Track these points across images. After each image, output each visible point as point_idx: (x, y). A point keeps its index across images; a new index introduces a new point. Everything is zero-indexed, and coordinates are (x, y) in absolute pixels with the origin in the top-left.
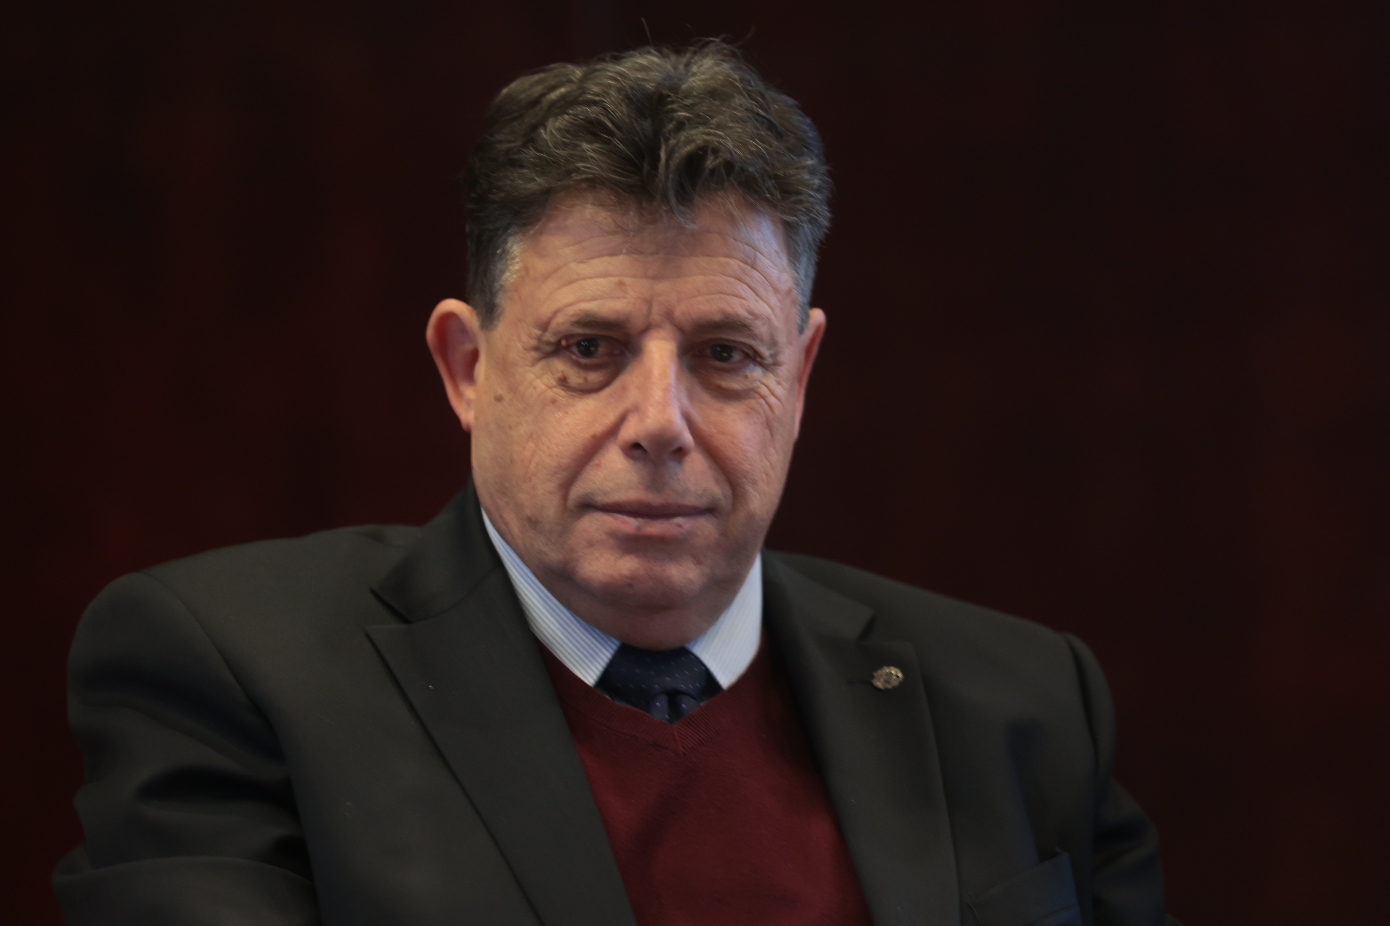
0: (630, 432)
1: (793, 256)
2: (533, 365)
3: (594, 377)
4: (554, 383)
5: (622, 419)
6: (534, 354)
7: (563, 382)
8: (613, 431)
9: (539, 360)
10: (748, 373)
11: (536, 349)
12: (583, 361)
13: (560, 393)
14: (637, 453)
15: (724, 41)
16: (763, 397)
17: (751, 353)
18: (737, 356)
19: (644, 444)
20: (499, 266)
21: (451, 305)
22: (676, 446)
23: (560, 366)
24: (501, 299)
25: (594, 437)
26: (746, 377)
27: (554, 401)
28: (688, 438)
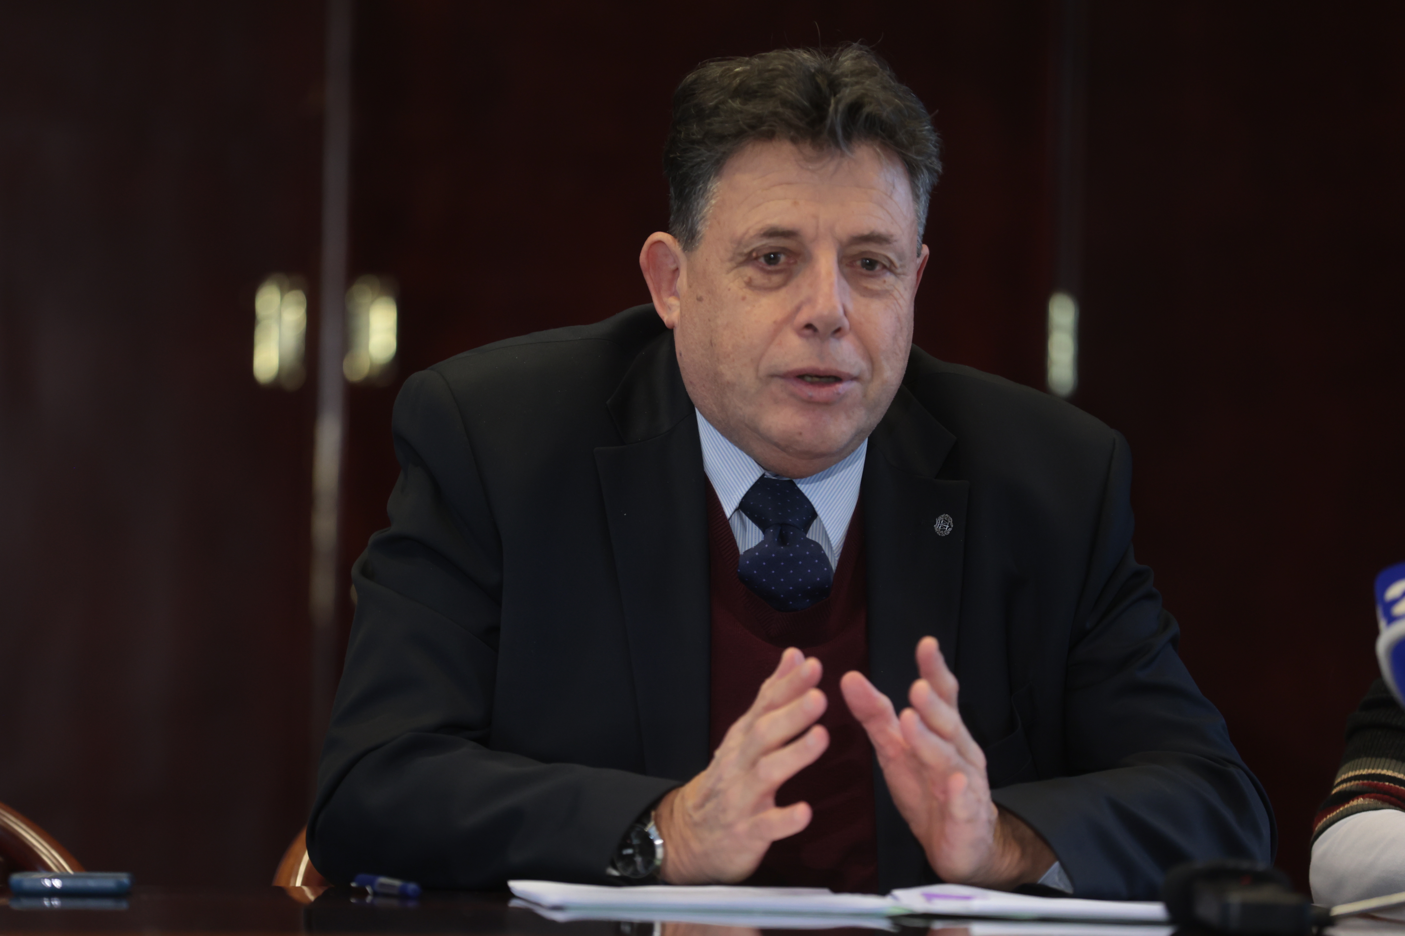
0: (803, 317)
1: (916, 197)
2: (728, 272)
3: (776, 279)
4: (743, 285)
5: (798, 309)
6: (729, 265)
7: (749, 284)
8: (788, 319)
9: (732, 269)
10: (886, 279)
11: (731, 260)
12: (769, 268)
13: (748, 293)
14: (808, 332)
15: (861, 43)
16: (896, 299)
17: (887, 264)
18: (878, 268)
19: (816, 324)
20: (702, 202)
21: (659, 236)
22: (836, 327)
23: (749, 271)
24: (702, 228)
25: (775, 322)
26: (885, 282)
27: (744, 298)
28: (846, 323)
